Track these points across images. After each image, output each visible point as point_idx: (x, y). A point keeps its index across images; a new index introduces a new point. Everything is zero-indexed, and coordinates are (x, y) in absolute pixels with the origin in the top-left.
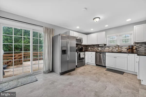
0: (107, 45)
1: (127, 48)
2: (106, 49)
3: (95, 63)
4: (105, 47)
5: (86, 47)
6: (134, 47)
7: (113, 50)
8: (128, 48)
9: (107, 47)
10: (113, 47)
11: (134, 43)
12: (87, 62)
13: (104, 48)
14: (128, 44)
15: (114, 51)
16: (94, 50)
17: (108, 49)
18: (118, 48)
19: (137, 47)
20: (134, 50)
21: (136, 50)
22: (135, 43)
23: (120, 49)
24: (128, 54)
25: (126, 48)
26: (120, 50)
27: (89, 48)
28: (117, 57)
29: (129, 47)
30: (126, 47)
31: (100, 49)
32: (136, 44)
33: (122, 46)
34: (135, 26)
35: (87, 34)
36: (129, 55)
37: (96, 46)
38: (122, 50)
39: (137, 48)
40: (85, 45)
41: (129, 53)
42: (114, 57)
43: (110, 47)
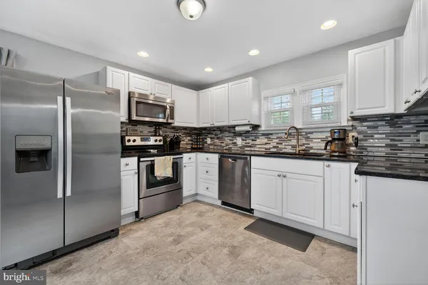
0: (263, 128)
1: (327, 137)
2: (258, 141)
3: (217, 197)
4: (257, 137)
5: (199, 135)
6: (351, 134)
7: (280, 146)
8: (330, 139)
9: (263, 135)
10: (280, 135)
11: (348, 120)
12: (193, 192)
13: (253, 138)
14: (329, 125)
15: (284, 151)
16: (223, 145)
17: (266, 144)
18: (298, 140)
19: (359, 133)
20: (350, 145)
21: (356, 145)
22: (354, 119)
23: (304, 142)
24: (327, 163)
25: (322, 140)
26: (304, 144)
27: (209, 141)
28: (288, 175)
29: (331, 136)
30: (323, 136)
31: (239, 141)
32: (356, 123)
33: (312, 133)
34: (351, 53)
35: (198, 87)
36: (329, 166)
37: (229, 132)
38: (311, 145)
39: (360, 137)
40: (195, 129)
41: (331, 158)
42: (279, 173)
43: (272, 134)
